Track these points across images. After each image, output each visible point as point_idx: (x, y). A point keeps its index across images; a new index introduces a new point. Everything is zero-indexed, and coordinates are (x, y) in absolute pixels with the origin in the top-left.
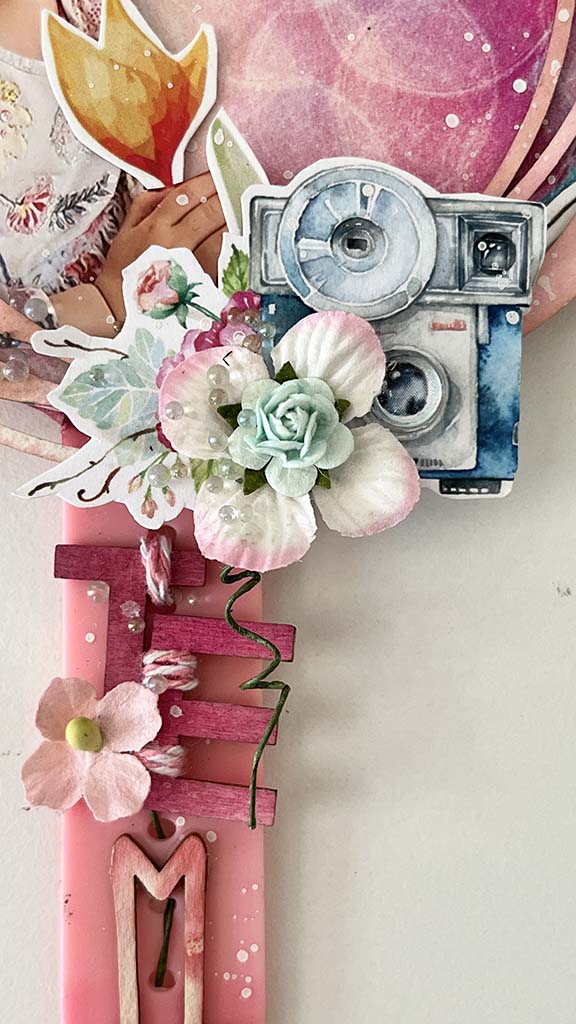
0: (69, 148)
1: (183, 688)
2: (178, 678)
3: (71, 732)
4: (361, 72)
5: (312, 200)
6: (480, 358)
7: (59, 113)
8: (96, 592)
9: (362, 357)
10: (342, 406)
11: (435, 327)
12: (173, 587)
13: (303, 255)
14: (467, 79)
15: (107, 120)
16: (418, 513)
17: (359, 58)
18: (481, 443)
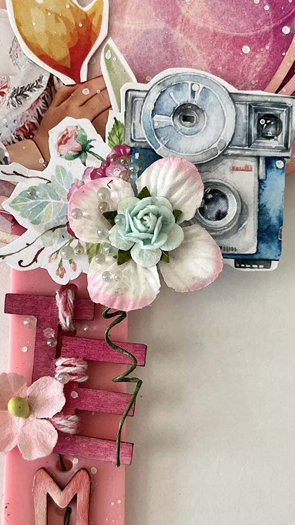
0: (20, 60)
1: (79, 380)
2: (76, 374)
3: (11, 405)
4: (193, 20)
5: (162, 93)
6: (260, 188)
7: (15, 40)
8: (28, 322)
9: (190, 185)
10: (177, 214)
11: (234, 169)
12: (74, 320)
13: (156, 125)
14: (255, 26)
15: (43, 44)
16: (222, 277)
17: (192, 12)
18: (260, 239)
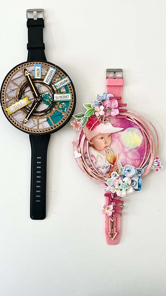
0: (107, 163)
2: (114, 205)
3: (106, 208)
4: (129, 157)
5: (126, 168)
6: (138, 180)
7: (106, 160)
8: (108, 197)
9: (130, 180)
10: (128, 184)
11: (135, 178)
12: (114, 197)
13: (125, 172)
14: (138, 158)
15: (110, 161)
16: (133, 193)
18: (138, 187)
